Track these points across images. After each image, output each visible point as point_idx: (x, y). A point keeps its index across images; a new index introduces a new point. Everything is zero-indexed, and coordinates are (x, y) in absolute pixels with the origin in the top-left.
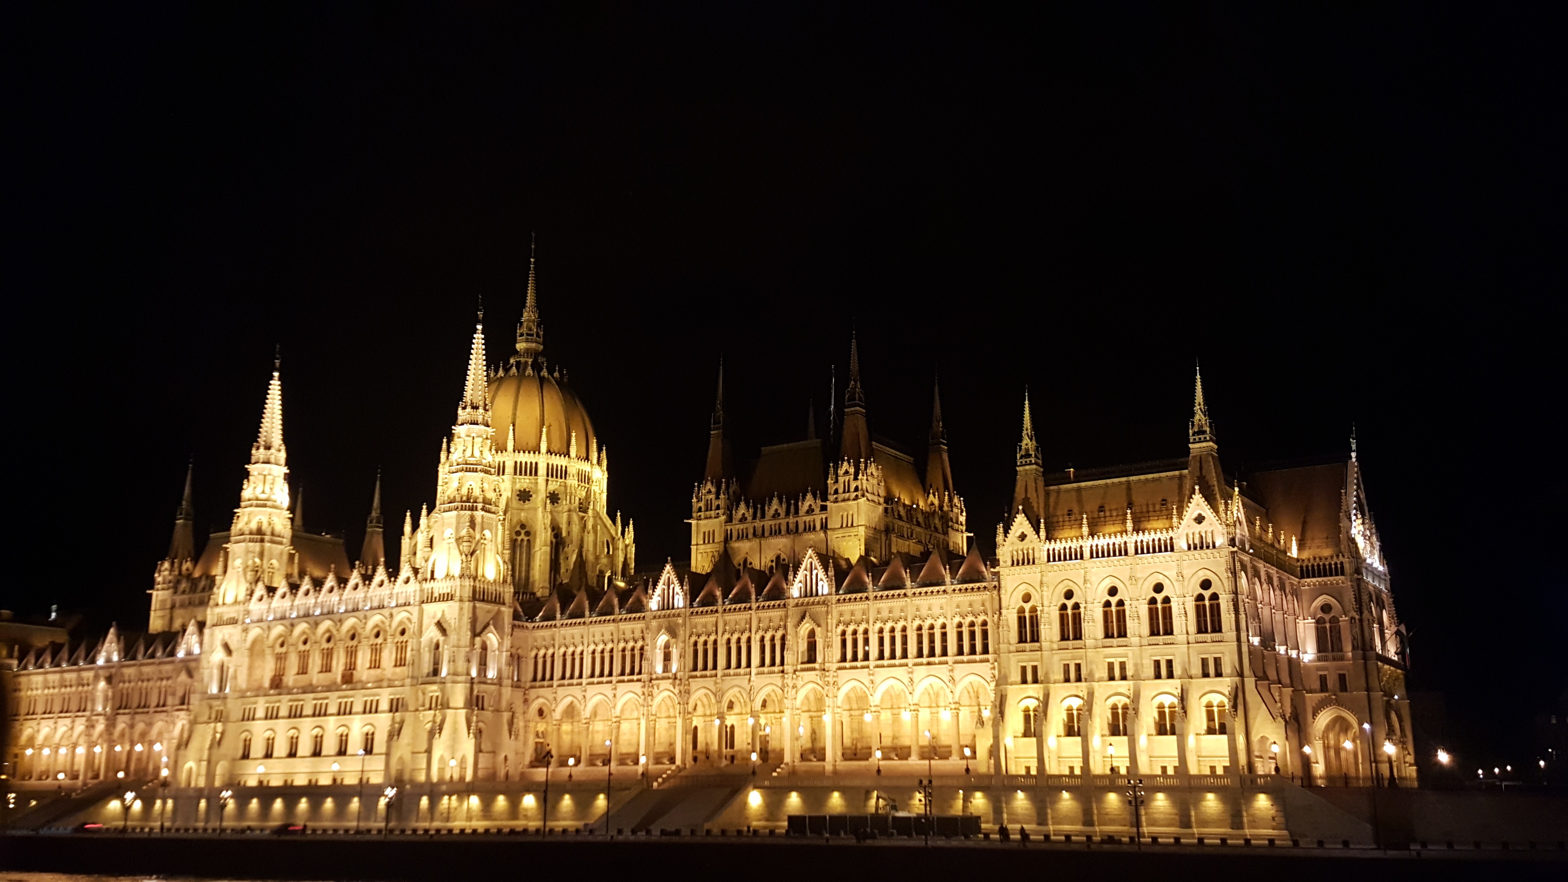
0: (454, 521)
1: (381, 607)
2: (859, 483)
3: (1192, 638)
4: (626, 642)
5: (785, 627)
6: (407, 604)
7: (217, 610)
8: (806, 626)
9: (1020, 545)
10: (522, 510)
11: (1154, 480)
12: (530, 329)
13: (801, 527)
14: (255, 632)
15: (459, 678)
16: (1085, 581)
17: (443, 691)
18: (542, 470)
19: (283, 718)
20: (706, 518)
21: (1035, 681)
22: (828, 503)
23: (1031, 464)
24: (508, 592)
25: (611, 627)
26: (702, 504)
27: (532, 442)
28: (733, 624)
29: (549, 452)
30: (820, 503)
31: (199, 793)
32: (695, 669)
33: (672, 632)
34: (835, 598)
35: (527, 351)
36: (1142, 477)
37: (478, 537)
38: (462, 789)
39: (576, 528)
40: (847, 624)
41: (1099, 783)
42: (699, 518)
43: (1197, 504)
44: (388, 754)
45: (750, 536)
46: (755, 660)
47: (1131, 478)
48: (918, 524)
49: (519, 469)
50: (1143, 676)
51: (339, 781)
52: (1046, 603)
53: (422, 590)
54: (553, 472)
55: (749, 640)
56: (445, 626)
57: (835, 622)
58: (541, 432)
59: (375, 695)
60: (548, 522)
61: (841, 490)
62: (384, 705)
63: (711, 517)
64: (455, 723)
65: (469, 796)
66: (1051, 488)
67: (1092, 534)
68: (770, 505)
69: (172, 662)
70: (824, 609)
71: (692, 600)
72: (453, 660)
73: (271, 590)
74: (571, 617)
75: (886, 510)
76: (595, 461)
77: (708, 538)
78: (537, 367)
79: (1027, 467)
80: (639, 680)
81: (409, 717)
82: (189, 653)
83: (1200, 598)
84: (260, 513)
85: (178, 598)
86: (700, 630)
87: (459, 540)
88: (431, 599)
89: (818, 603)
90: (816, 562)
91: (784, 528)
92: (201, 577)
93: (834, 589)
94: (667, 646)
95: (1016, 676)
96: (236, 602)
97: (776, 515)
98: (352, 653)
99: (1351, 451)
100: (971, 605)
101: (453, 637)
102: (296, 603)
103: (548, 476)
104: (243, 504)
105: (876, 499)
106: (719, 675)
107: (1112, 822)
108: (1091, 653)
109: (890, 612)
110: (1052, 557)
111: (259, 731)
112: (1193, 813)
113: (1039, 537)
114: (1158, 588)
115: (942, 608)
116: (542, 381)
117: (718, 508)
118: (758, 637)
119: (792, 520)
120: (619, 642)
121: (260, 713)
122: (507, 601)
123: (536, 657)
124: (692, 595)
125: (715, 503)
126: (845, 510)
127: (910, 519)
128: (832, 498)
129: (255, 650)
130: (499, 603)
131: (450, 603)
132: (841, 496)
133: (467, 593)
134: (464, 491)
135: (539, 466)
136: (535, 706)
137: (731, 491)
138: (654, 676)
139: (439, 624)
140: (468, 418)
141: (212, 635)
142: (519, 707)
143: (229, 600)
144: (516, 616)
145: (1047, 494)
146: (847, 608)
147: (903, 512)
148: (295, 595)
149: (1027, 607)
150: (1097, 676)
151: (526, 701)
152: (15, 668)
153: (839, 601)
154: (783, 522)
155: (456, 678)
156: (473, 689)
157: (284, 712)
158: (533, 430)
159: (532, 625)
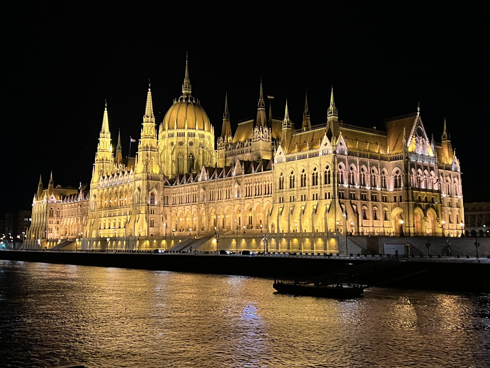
0: (142, 155)
1: (127, 182)
2: (259, 135)
3: (322, 186)
4: (194, 192)
5: (232, 186)
6: (132, 181)
7: (93, 184)
8: (236, 185)
9: (280, 156)
10: (180, 148)
11: (321, 130)
12: (187, 86)
13: (245, 151)
14: (101, 191)
16: (296, 168)
17: (139, 208)
18: (186, 135)
21: (283, 202)
23: (286, 127)
24: (161, 176)
25: (190, 187)
26: (219, 145)
27: (183, 126)
28: (219, 185)
29: (188, 128)
30: (249, 143)
31: (94, 239)
32: (210, 200)
33: (204, 189)
35: (186, 94)
36: (318, 130)
37: (149, 159)
40: (247, 184)
42: (219, 150)
43: (325, 139)
44: (126, 228)
47: (315, 130)
49: (179, 135)
50: (309, 199)
51: (119, 236)
53: (135, 177)
54: (190, 135)
55: (223, 190)
57: (244, 184)
59: (126, 210)
60: (186, 152)
61: (255, 138)
62: (128, 213)
63: (222, 149)
64: (143, 218)
65: (146, 241)
66: (294, 135)
68: (237, 144)
70: (241, 179)
71: (210, 177)
72: (142, 199)
73: (104, 178)
74: (181, 184)
75: (272, 143)
76: (206, 130)
77: (221, 156)
78: (187, 99)
80: (196, 204)
83: (326, 172)
84: (103, 154)
86: (212, 187)
88: (137, 180)
89: (240, 177)
90: (240, 165)
91: (240, 152)
93: (244, 173)
95: (278, 201)
96: (96, 182)
97: (238, 147)
99: (417, 111)
101: (142, 192)
102: (109, 182)
103: (188, 136)
104: (98, 151)
106: (216, 202)
107: (295, 248)
108: (295, 192)
109: (258, 180)
110: (288, 160)
111: (103, 221)
112: (315, 245)
114: (315, 169)
118: (225, 189)
119: (242, 149)
120: (192, 192)
121: (103, 216)
122: (161, 180)
125: (223, 144)
126: (256, 145)
128: (253, 141)
129: (101, 196)
130: (158, 180)
131: (141, 181)
132: (255, 140)
133: (145, 177)
135: (185, 133)
136: (173, 212)
138: (200, 203)
139: (139, 188)
140: (146, 120)
141: (92, 192)
142: (168, 213)
144: (166, 184)
145: (291, 137)
146: (247, 179)
148: (108, 179)
149: (282, 177)
150: (297, 200)
151: (171, 211)
152: (62, 203)
153: (245, 177)
154: (240, 150)
155: (143, 204)
156: (148, 208)
157: (107, 215)
158: (183, 122)
159: (171, 187)
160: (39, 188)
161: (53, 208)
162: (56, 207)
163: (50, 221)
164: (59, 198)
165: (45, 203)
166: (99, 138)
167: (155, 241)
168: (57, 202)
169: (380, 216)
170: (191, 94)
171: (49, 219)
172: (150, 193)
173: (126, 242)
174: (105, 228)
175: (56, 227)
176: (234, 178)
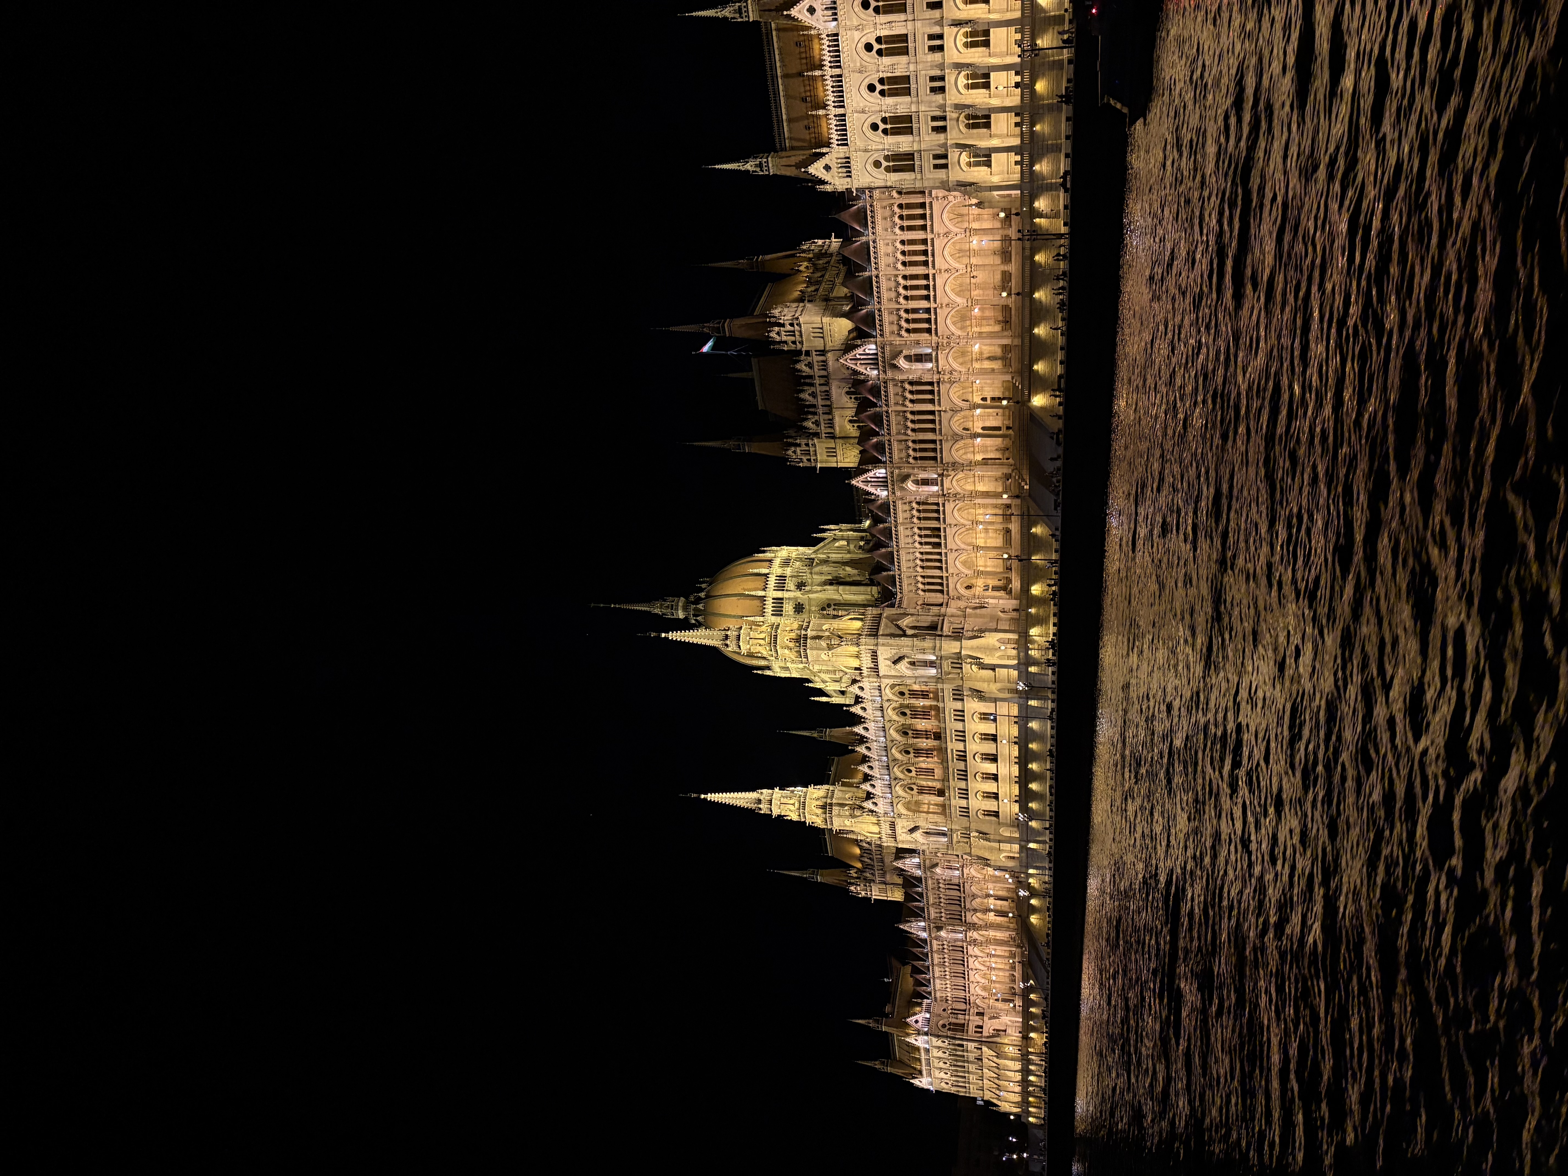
0: (815, 652)
1: (881, 709)
2: (787, 323)
3: (910, 17)
4: (913, 516)
5: (902, 382)
6: (879, 689)
7: (884, 839)
8: (902, 363)
9: (834, 170)
10: (810, 610)
11: (780, 54)
12: (668, 607)
13: (823, 373)
14: (901, 809)
15: (938, 645)
16: (863, 112)
17: (947, 658)
18: (779, 594)
19: (967, 785)
20: (816, 455)
21: (945, 156)
22: (804, 349)
23: (767, 162)
24: (871, 612)
25: (901, 528)
26: (805, 458)
27: (757, 603)
28: (900, 427)
29: (764, 590)
30: (803, 357)
31: (1023, 849)
32: (935, 459)
34: (879, 339)
35: (685, 609)
36: (778, 65)
37: (827, 634)
38: (1024, 641)
39: (825, 568)
40: (901, 327)
41: (1027, 100)
42: (816, 461)
44: (995, 700)
45: (830, 417)
46: (929, 407)
47: (779, 74)
48: (823, 276)
49: (778, 611)
50: (941, 61)
51: (1016, 740)
52: (881, 147)
53: (869, 676)
55: (913, 413)
56: (896, 658)
57: (898, 339)
58: (749, 596)
59: (950, 713)
60: (819, 588)
61: (793, 338)
62: (958, 705)
63: (815, 451)
65: (1030, 636)
66: (787, 145)
67: (824, 106)
68: (805, 400)
69: (926, 878)
70: (888, 348)
71: (880, 461)
72: (923, 651)
73: (869, 796)
74: (893, 563)
75: (809, 301)
76: (773, 555)
77: (832, 452)
78: (698, 601)
79: (770, 165)
80: (944, 505)
81: (967, 684)
82: (919, 866)
84: (810, 806)
85: (878, 879)
86: (904, 454)
87: (830, 647)
88: (875, 669)
89: (883, 353)
90: (850, 355)
91: (825, 388)
92: (861, 861)
93: (872, 339)
94: (916, 482)
95: (941, 174)
96: (878, 824)
97: (813, 395)
98: (918, 734)
100: (885, 219)
101: (905, 651)
102: (879, 776)
103: (783, 590)
104: (803, 820)
105: (800, 309)
106: (941, 438)
107: (1058, 85)
108: (923, 108)
109: (891, 290)
110: (844, 141)
111: (977, 804)
112: (1053, 14)
113: (827, 153)
115: (888, 244)
116: (708, 596)
117: (807, 445)
118: (910, 405)
119: (817, 381)
120: (913, 523)
122: (879, 613)
123: (924, 591)
124: (876, 462)
125: (804, 448)
126: (809, 335)
127: (818, 283)
128: (799, 346)
129: (914, 808)
130: (880, 617)
131: (879, 653)
132: (798, 338)
133: (871, 640)
134: (792, 645)
135: (775, 596)
136: (963, 591)
137: (794, 434)
138: (941, 492)
139: (895, 662)
140: (734, 642)
141: (903, 842)
142: (962, 603)
143: (875, 829)
144: (892, 606)
145: (793, 148)
146: (887, 328)
147: (813, 288)
148: (872, 777)
149: (885, 164)
150: (941, 102)
151: (958, 598)
152: (929, 1001)
153: (881, 335)
154: (819, 388)
155: (937, 648)
156: (946, 636)
157: (962, 784)
158: (748, 602)
159: (899, 596)
160: (889, 1070)
161: (941, 1023)
162: (940, 1015)
163: (976, 1032)
164: (918, 1009)
165: (927, 1042)
166: (771, 815)
167: (1032, 611)
168: (928, 1011)
170: (687, 598)
171: (970, 1033)
172: (910, 632)
173: (1032, 699)
174: (996, 796)
175: (990, 1019)
176: (885, 372)
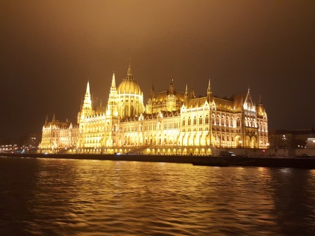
0: (110, 106)
1: (101, 120)
2: (171, 99)
3: (204, 124)
5: (157, 123)
6: (104, 120)
9: (183, 110)
10: (127, 103)
12: (130, 71)
14: (86, 124)
15: (111, 131)
16: (191, 115)
17: (108, 133)
21: (184, 131)
23: (186, 96)
25: (134, 123)
27: (128, 92)
28: (150, 122)
29: (131, 93)
33: (142, 124)
36: (202, 98)
41: (189, 147)
43: (206, 102)
50: (198, 130)
52: (186, 119)
53: (106, 117)
54: (132, 97)
57: (163, 122)
58: (130, 90)
60: (131, 105)
62: (101, 135)
63: (150, 105)
64: (110, 138)
65: (111, 149)
67: (193, 108)
69: (79, 129)
71: (145, 119)
72: (110, 128)
73: (88, 117)
74: (129, 121)
75: (177, 103)
76: (140, 94)
77: (150, 108)
80: (137, 132)
81: (104, 137)
83: (206, 118)
84: (87, 105)
87: (111, 109)
89: (161, 119)
90: (161, 113)
93: (163, 117)
96: (83, 119)
99: (248, 91)
101: (110, 125)
102: (91, 119)
104: (84, 103)
105: (174, 101)
106: (148, 131)
108: (192, 127)
109: (170, 120)
110: (187, 112)
111: (87, 139)
112: (200, 151)
113: (186, 108)
114: (201, 116)
118: (153, 125)
121: (87, 136)
122: (119, 119)
125: (151, 102)
126: (169, 103)
128: (167, 101)
129: (86, 127)
131: (109, 119)
134: (112, 101)
135: (129, 96)
138: (140, 131)
139: (108, 123)
140: (112, 89)
144: (121, 121)
145: (189, 101)
146: (165, 120)
150: (192, 131)
151: (123, 135)
156: (113, 133)
160: (46, 121)
161: (55, 132)
164: (58, 127)
165: (50, 129)
166: (85, 97)
167: (116, 149)
169: (230, 139)
170: (131, 76)
171: (53, 138)
172: (114, 125)
173: (101, 150)
174: (88, 143)
175: (56, 142)
